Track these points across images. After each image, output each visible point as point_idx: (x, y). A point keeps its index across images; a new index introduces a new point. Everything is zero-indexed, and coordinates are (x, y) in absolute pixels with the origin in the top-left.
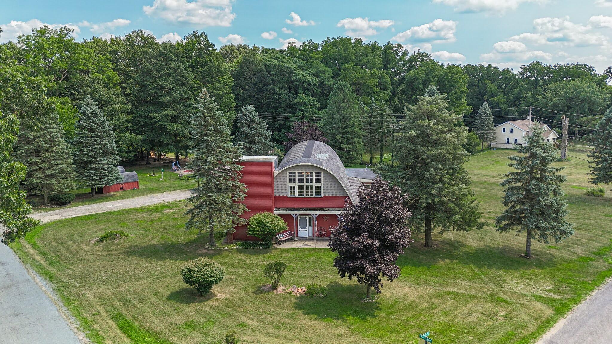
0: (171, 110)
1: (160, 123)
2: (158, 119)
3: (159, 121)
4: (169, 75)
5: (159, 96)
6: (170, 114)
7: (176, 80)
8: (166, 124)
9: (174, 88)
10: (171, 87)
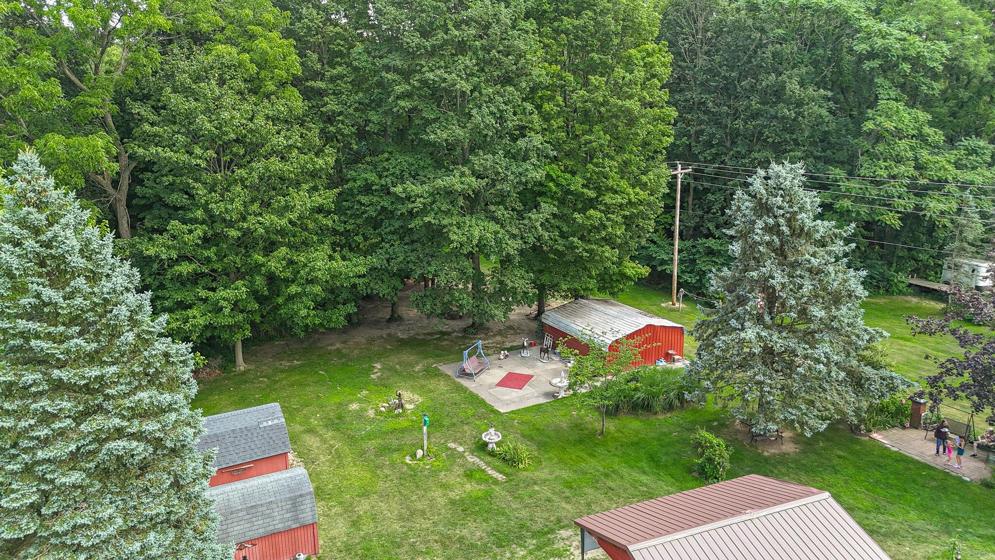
0: (463, 174)
1: (427, 219)
2: (419, 204)
3: (424, 211)
4: (462, 47)
5: (428, 122)
6: (458, 187)
7: (483, 65)
8: (445, 222)
9: (476, 94)
10: (467, 87)
